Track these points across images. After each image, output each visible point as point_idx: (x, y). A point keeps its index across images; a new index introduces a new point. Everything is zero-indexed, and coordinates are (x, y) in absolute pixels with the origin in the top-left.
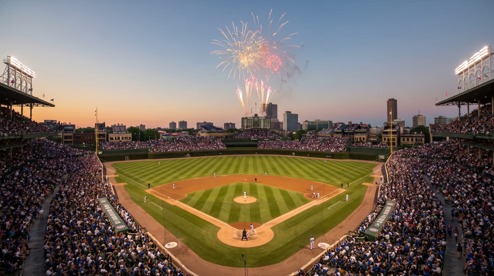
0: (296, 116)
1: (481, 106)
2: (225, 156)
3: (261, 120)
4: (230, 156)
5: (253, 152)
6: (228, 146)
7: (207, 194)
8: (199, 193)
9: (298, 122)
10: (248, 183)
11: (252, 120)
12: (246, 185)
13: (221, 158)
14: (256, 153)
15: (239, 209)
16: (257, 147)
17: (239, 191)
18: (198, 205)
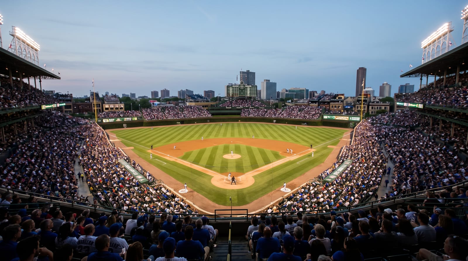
0: (275, 84)
1: (438, 78)
2: (213, 124)
3: (247, 88)
4: (217, 124)
5: (236, 120)
6: (213, 114)
7: (201, 153)
8: (195, 152)
9: (277, 91)
10: (234, 145)
11: (237, 88)
12: (232, 146)
13: (210, 125)
14: (239, 121)
15: (227, 163)
16: (240, 115)
17: (226, 150)
18: (196, 162)
